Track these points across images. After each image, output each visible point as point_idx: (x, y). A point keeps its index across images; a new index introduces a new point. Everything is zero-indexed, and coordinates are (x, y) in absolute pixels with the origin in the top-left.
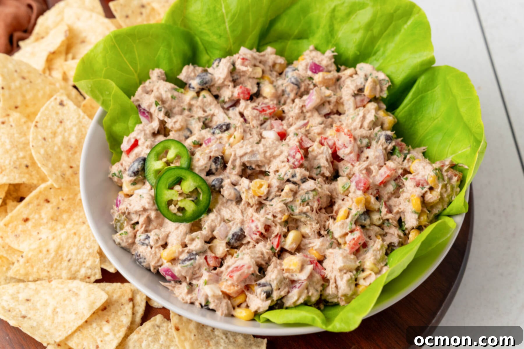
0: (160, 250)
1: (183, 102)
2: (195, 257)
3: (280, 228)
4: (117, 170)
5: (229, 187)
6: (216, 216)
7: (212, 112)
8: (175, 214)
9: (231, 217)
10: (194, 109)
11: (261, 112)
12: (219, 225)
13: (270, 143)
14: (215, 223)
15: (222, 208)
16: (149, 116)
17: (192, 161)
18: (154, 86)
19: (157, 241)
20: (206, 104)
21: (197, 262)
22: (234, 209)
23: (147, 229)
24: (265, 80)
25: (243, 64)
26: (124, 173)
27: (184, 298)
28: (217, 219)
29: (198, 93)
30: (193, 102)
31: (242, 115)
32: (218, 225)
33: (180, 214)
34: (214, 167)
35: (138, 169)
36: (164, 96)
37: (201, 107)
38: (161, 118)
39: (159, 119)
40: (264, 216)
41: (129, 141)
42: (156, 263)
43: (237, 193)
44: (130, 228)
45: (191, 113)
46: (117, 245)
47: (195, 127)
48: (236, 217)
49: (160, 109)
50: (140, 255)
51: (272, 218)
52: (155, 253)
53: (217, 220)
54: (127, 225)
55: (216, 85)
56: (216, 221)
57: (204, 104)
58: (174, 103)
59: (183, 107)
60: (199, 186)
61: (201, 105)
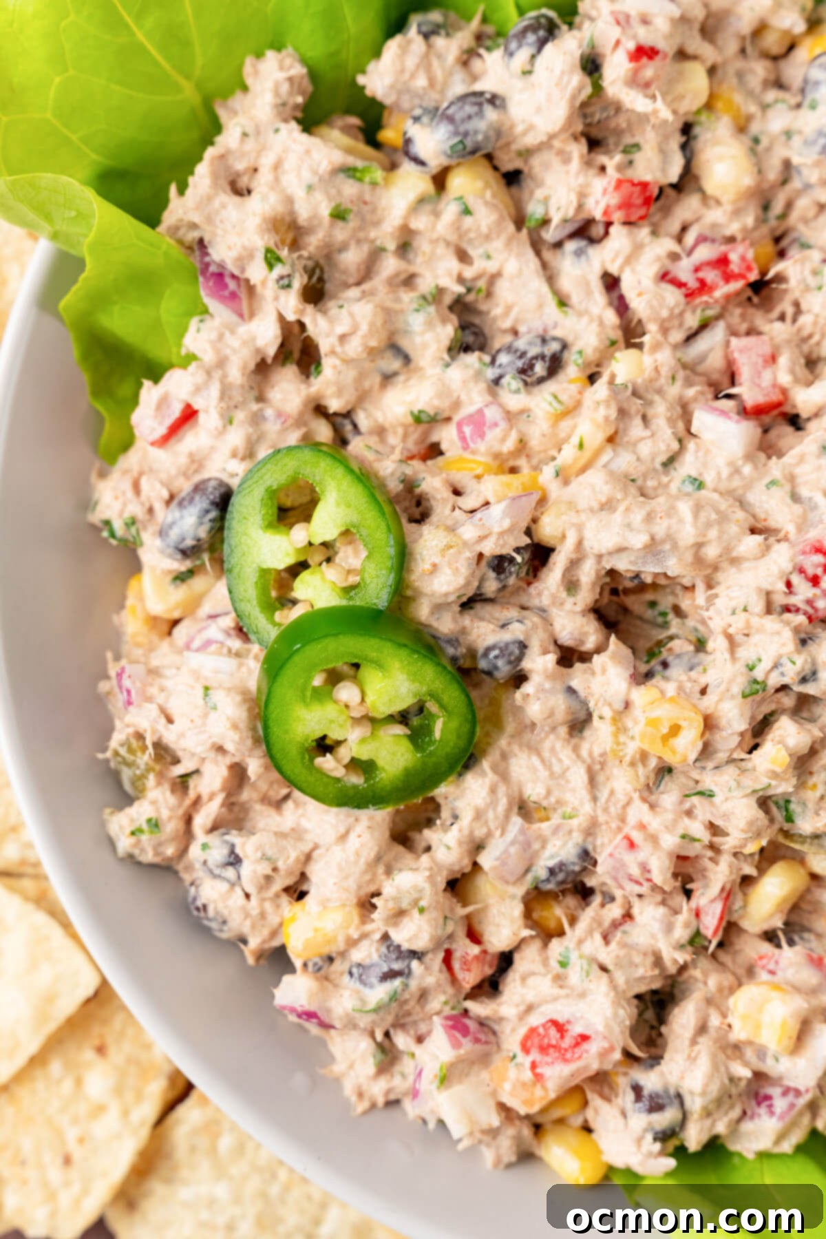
0: (278, 906)
1: (377, 223)
2: (409, 967)
3: (730, 866)
4: (121, 514)
5: (547, 685)
6: (493, 790)
7: (492, 267)
8: (338, 780)
9: (549, 793)
10: (423, 245)
11: (690, 295)
12: (503, 834)
13: (719, 474)
14: (486, 822)
15: (516, 748)
16: (243, 294)
17: (410, 571)
18: (259, 153)
19: (268, 879)
20: (472, 235)
21: (414, 984)
22: (560, 761)
23: (233, 799)
24: (718, 119)
25: (634, 81)
26: (145, 528)
27: (365, 1088)
28: (493, 804)
29: (440, 181)
30: (419, 223)
31: (611, 283)
32: (498, 833)
33: (356, 780)
34: (491, 586)
35: (199, 540)
36: (303, 213)
37: (448, 244)
38: (291, 317)
39: (281, 318)
40: (675, 822)
41: (163, 402)
42: (264, 942)
43: (576, 705)
44: (168, 793)
45: (409, 262)
46: (122, 860)
47: (425, 346)
48: (568, 797)
49: (286, 281)
50: (205, 907)
51: (705, 836)
52: (263, 915)
53: (495, 809)
54: (159, 784)
55: (514, 147)
56: (491, 815)
57: (461, 237)
58: (341, 233)
59: (378, 243)
60: (433, 695)
61: (453, 237)
